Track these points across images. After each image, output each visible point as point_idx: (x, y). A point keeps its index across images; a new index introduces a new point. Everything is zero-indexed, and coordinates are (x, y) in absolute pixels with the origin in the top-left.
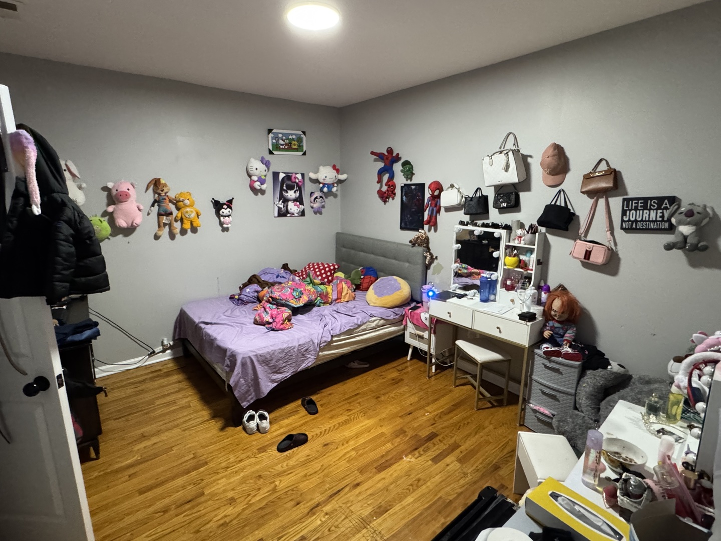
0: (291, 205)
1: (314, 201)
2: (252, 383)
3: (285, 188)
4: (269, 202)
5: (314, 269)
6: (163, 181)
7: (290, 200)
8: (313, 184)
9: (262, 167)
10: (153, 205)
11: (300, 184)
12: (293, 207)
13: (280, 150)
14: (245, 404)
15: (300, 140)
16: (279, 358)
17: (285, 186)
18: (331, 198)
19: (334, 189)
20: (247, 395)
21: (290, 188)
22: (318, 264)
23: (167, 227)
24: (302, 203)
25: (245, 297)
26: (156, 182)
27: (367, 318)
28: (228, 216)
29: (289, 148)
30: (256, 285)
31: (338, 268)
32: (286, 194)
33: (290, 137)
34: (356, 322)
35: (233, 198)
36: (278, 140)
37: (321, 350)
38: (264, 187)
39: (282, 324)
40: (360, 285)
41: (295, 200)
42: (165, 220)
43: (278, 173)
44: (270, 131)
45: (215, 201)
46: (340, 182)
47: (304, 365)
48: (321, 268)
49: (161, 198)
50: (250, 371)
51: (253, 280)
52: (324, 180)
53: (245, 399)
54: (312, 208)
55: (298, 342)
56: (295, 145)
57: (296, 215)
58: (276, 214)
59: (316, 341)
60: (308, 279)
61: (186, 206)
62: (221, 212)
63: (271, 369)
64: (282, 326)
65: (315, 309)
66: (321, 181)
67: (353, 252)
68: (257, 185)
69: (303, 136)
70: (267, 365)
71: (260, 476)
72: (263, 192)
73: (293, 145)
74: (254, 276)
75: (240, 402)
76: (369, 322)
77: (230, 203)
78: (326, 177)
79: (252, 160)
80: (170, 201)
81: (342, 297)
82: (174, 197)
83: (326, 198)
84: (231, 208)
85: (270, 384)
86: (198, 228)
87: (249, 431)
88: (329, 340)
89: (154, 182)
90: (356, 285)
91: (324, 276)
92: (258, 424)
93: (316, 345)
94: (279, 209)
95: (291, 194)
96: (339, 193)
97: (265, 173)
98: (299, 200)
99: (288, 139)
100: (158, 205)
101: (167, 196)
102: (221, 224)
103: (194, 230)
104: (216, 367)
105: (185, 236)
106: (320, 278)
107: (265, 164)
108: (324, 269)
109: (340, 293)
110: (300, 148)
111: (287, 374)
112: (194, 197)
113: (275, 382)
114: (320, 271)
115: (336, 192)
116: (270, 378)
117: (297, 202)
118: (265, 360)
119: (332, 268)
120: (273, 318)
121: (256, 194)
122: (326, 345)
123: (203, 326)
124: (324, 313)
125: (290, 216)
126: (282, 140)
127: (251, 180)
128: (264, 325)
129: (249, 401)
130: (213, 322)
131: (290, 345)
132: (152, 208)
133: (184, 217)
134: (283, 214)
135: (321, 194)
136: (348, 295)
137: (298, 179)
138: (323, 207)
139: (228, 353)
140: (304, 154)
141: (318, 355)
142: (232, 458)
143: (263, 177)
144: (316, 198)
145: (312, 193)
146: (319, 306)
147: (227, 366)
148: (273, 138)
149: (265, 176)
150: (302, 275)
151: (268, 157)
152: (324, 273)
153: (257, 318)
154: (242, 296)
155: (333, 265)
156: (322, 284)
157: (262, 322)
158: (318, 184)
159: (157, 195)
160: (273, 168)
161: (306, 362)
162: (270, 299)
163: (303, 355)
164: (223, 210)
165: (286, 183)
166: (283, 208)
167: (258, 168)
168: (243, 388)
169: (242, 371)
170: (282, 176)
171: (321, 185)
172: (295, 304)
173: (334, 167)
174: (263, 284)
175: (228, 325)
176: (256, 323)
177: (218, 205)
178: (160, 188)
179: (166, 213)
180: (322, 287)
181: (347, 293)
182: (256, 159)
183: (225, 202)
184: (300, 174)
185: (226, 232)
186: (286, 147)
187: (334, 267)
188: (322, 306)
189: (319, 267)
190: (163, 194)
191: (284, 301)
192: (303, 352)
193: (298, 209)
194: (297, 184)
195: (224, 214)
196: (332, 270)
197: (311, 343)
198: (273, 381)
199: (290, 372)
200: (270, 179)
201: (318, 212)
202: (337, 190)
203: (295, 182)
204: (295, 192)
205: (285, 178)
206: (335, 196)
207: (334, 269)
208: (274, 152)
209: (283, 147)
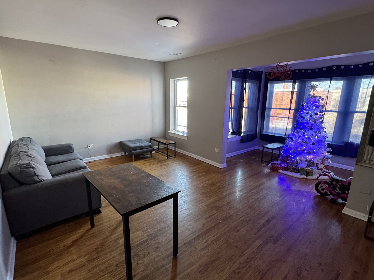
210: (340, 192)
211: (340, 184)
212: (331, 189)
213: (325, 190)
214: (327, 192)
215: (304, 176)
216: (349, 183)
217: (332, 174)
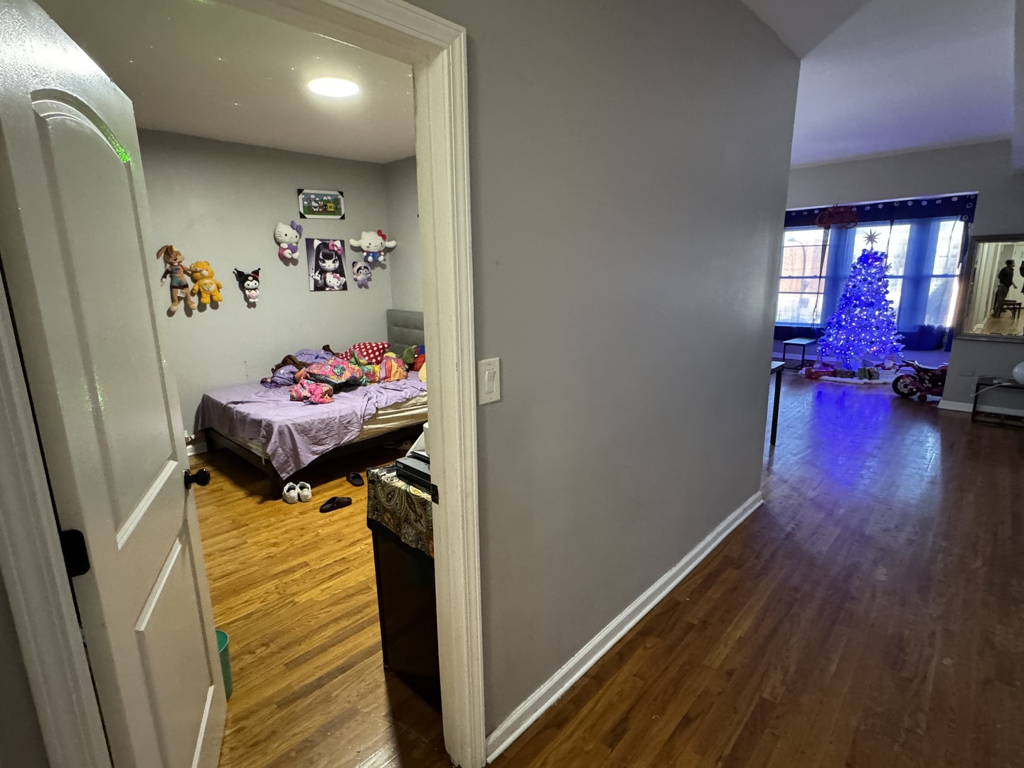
0: (329, 277)
1: (358, 272)
2: (291, 453)
3: (321, 257)
4: (303, 273)
5: (360, 349)
6: (175, 249)
7: (329, 272)
8: (355, 253)
9: (293, 233)
10: (164, 276)
11: (340, 252)
12: (330, 279)
13: (314, 213)
14: (284, 476)
15: (336, 202)
16: (318, 428)
17: (321, 254)
18: (378, 269)
19: (381, 259)
20: (286, 466)
21: (328, 257)
22: (364, 344)
23: (182, 302)
24: (342, 275)
25: (279, 379)
26: (167, 249)
27: (417, 393)
28: (255, 289)
29: (324, 210)
30: (291, 366)
31: (388, 348)
32: (323, 265)
33: (325, 198)
34: (404, 396)
35: (259, 269)
36: (311, 201)
37: (365, 423)
38: (296, 256)
39: (322, 397)
40: (414, 364)
41: (334, 272)
42: (179, 293)
43: (312, 240)
44: (300, 191)
45: (238, 271)
46: (388, 250)
47: (347, 438)
48: (368, 347)
49: (174, 268)
50: (288, 440)
51: (288, 360)
52: (368, 247)
53: (284, 470)
54: (356, 280)
55: (340, 413)
56: (331, 207)
57: (337, 289)
58: (312, 288)
59: (359, 413)
60: (353, 360)
61: (204, 277)
62: (246, 284)
63: (311, 440)
64: (321, 400)
65: (360, 388)
66: (365, 249)
67: (406, 330)
68: (287, 253)
69: (340, 197)
70: (306, 435)
71: (302, 529)
72: (295, 262)
73: (329, 207)
74: (289, 357)
75: (279, 473)
76: (420, 396)
77: (256, 274)
78: (370, 244)
79: (281, 225)
80: (185, 272)
81: (392, 376)
82: (189, 268)
83: (372, 268)
84: (258, 280)
85: (310, 455)
86: (219, 303)
87: (289, 501)
88: (374, 412)
89: (165, 250)
90: (408, 364)
91: (372, 356)
92: (298, 494)
93: (359, 417)
94: (316, 281)
95: (329, 264)
96: (387, 263)
97: (296, 240)
98: (340, 271)
99: (322, 200)
100: (171, 277)
101: (181, 266)
102: (246, 298)
103: (215, 305)
104: (250, 445)
105: (202, 313)
106: (367, 358)
107: (296, 229)
108: (372, 348)
109: (389, 371)
110: (337, 211)
111: (329, 446)
112: (213, 267)
113: (317, 454)
114: (367, 350)
115: (383, 263)
116: (309, 449)
117: (337, 273)
118: (304, 430)
119: (381, 347)
120: (311, 393)
121: (287, 264)
122: (371, 418)
123: (232, 406)
124: (371, 390)
125: (330, 290)
126: (316, 201)
127: (280, 247)
128: (302, 401)
129: (288, 473)
130: (244, 401)
131: (331, 416)
132: (164, 279)
133: (202, 290)
134: (320, 287)
135: (365, 264)
136: (398, 374)
137: (337, 247)
138: (369, 279)
139: (264, 424)
140: (343, 218)
141: (362, 427)
142: (273, 520)
143: (295, 245)
144: (360, 268)
145: (354, 263)
146: (365, 385)
147: (264, 437)
148: (304, 200)
149: (297, 243)
150: (346, 357)
151: (299, 221)
152: (372, 353)
153: (294, 394)
154: (275, 378)
155: (383, 344)
156: (369, 364)
157: (300, 397)
158: (361, 253)
159: (168, 265)
160: (306, 235)
161: (349, 435)
162: (308, 375)
163: (345, 427)
164: (248, 282)
165: (323, 252)
166: (320, 281)
167: (287, 233)
168: (282, 457)
169: (280, 440)
170: (317, 243)
171: (365, 254)
172: (337, 381)
173: (380, 233)
174: (300, 365)
175: (262, 402)
176: (293, 399)
177: (241, 277)
178: (173, 256)
179: (181, 286)
180: (369, 367)
181: (397, 372)
182: (285, 223)
183: (250, 273)
184: (339, 242)
185: (252, 308)
186: (321, 210)
187: (383, 346)
188: (369, 385)
189: (365, 347)
190: (177, 264)
191: (323, 377)
192: (345, 424)
193: (339, 282)
194: (336, 253)
195: (250, 287)
196: (382, 349)
197: (354, 415)
198: (314, 453)
199: (332, 445)
200: (302, 246)
201: (363, 285)
202: (385, 260)
203: (334, 250)
204: (334, 262)
205: (321, 246)
206: (384, 267)
207: (384, 348)
208: (306, 216)
209: (317, 210)
210: (930, 385)
211: (930, 374)
212: (918, 384)
213: (909, 387)
214: (911, 389)
215: (866, 380)
216: (944, 371)
217: (916, 363)
